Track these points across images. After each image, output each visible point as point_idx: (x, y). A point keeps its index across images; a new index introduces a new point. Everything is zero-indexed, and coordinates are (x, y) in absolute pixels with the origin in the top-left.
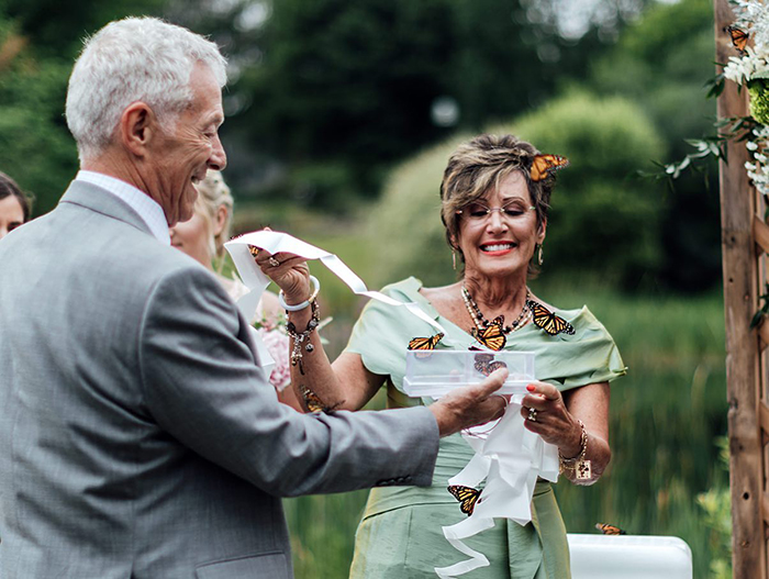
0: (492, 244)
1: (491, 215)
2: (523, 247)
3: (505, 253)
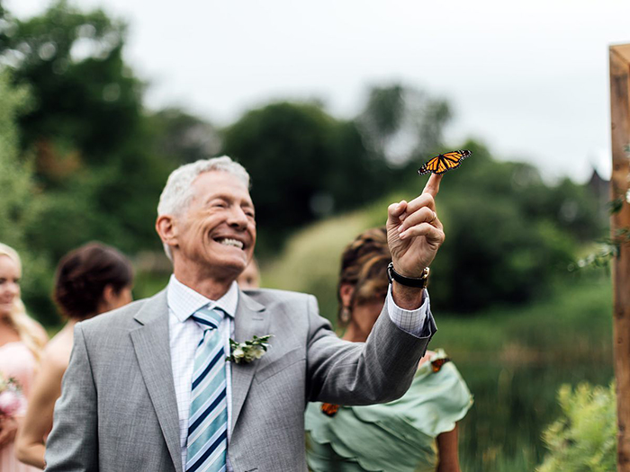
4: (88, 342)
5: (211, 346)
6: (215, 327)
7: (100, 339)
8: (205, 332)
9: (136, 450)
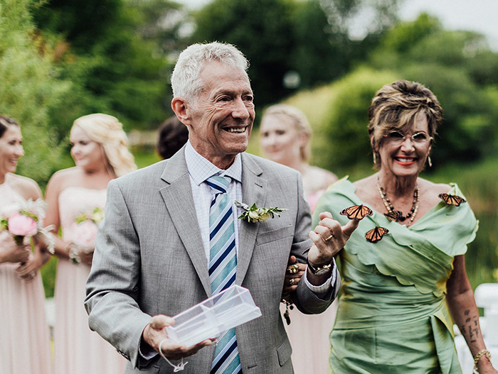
0: (403, 158)
1: (405, 140)
2: (421, 161)
3: (410, 164)
4: (126, 198)
5: (221, 206)
6: (224, 191)
7: (136, 196)
8: (217, 195)
9: (175, 284)
